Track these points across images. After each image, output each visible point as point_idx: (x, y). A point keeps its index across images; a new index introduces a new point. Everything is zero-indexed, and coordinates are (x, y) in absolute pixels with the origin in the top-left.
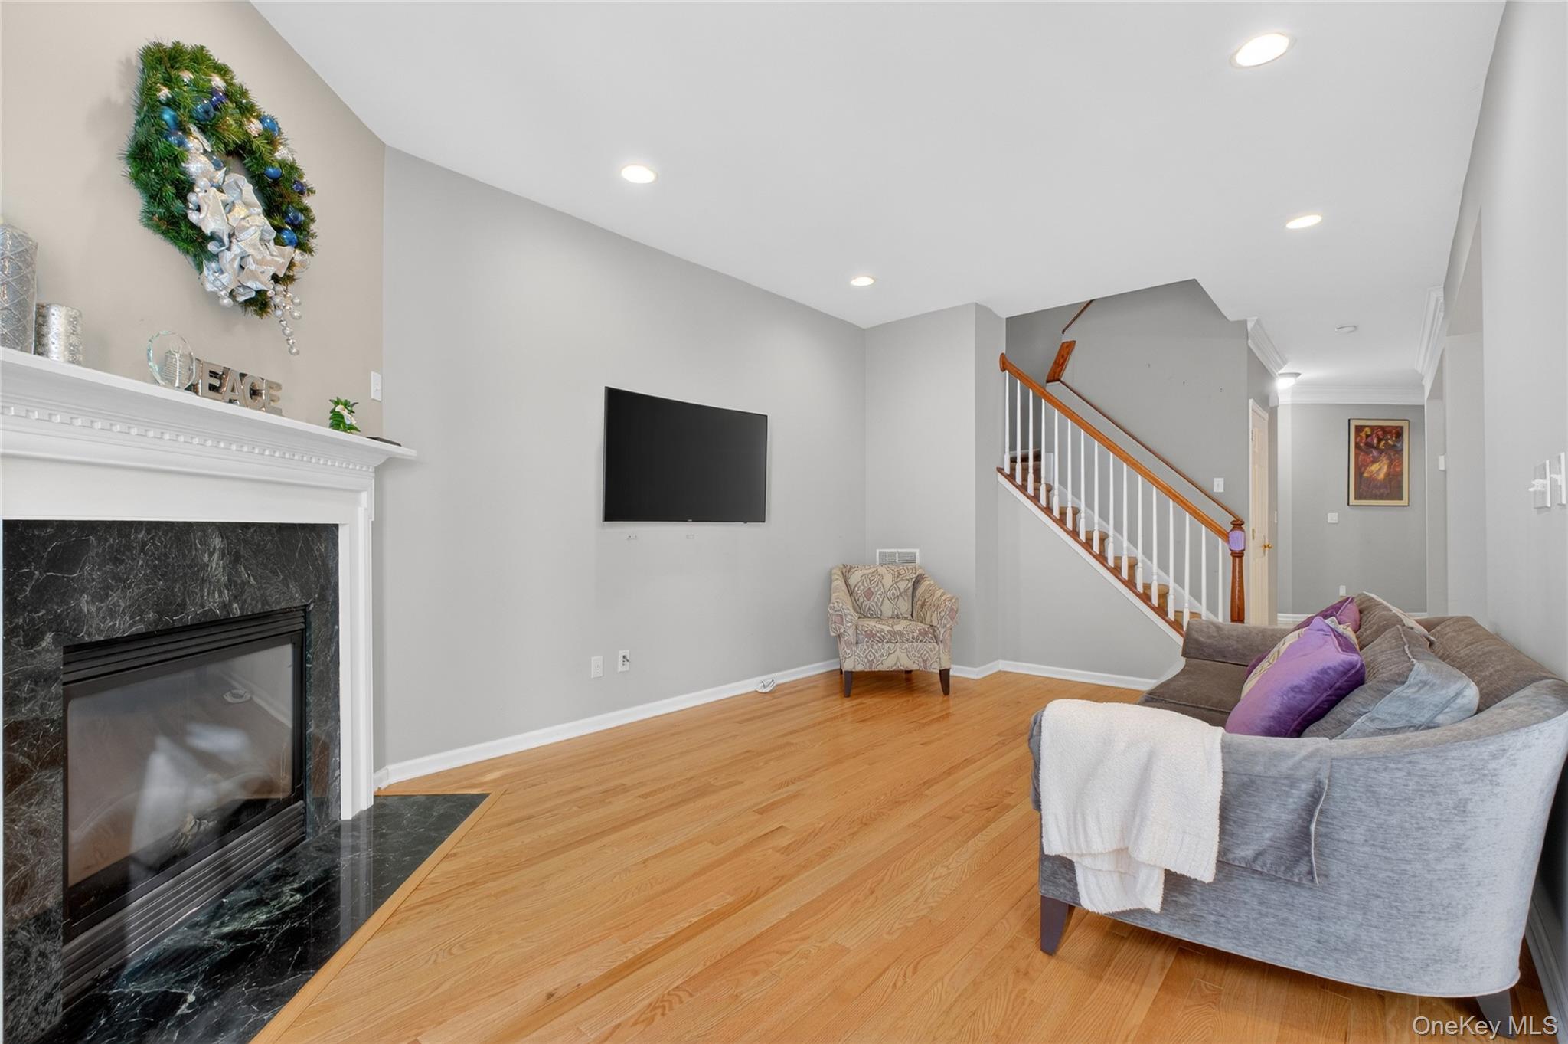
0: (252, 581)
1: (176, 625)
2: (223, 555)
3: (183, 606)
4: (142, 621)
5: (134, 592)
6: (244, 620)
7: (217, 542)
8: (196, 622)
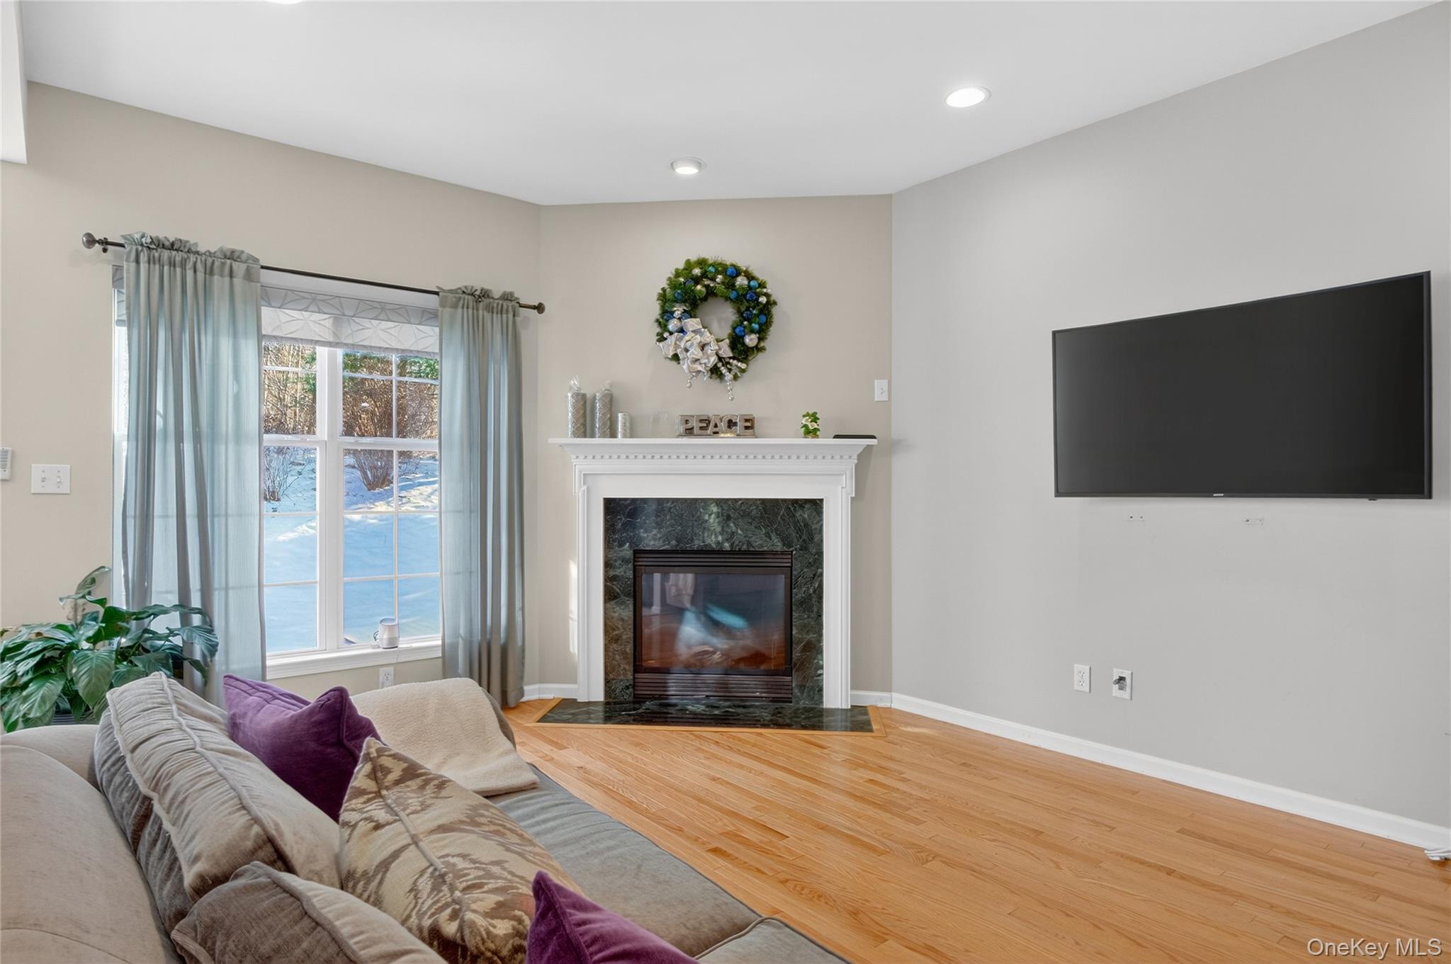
0: (740, 532)
1: (688, 549)
2: (718, 517)
3: (692, 540)
4: (669, 544)
5: (663, 530)
6: (732, 552)
7: (715, 509)
8: (700, 548)
